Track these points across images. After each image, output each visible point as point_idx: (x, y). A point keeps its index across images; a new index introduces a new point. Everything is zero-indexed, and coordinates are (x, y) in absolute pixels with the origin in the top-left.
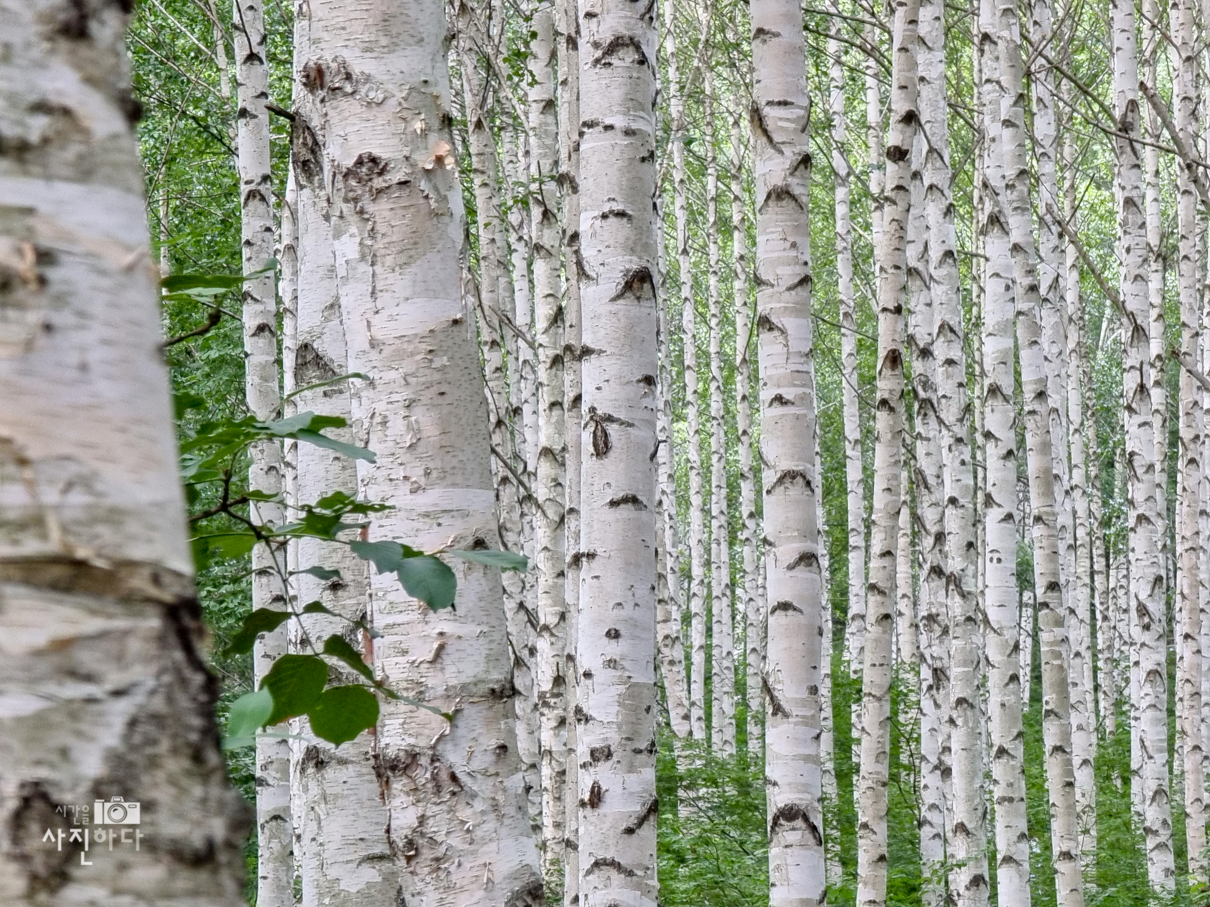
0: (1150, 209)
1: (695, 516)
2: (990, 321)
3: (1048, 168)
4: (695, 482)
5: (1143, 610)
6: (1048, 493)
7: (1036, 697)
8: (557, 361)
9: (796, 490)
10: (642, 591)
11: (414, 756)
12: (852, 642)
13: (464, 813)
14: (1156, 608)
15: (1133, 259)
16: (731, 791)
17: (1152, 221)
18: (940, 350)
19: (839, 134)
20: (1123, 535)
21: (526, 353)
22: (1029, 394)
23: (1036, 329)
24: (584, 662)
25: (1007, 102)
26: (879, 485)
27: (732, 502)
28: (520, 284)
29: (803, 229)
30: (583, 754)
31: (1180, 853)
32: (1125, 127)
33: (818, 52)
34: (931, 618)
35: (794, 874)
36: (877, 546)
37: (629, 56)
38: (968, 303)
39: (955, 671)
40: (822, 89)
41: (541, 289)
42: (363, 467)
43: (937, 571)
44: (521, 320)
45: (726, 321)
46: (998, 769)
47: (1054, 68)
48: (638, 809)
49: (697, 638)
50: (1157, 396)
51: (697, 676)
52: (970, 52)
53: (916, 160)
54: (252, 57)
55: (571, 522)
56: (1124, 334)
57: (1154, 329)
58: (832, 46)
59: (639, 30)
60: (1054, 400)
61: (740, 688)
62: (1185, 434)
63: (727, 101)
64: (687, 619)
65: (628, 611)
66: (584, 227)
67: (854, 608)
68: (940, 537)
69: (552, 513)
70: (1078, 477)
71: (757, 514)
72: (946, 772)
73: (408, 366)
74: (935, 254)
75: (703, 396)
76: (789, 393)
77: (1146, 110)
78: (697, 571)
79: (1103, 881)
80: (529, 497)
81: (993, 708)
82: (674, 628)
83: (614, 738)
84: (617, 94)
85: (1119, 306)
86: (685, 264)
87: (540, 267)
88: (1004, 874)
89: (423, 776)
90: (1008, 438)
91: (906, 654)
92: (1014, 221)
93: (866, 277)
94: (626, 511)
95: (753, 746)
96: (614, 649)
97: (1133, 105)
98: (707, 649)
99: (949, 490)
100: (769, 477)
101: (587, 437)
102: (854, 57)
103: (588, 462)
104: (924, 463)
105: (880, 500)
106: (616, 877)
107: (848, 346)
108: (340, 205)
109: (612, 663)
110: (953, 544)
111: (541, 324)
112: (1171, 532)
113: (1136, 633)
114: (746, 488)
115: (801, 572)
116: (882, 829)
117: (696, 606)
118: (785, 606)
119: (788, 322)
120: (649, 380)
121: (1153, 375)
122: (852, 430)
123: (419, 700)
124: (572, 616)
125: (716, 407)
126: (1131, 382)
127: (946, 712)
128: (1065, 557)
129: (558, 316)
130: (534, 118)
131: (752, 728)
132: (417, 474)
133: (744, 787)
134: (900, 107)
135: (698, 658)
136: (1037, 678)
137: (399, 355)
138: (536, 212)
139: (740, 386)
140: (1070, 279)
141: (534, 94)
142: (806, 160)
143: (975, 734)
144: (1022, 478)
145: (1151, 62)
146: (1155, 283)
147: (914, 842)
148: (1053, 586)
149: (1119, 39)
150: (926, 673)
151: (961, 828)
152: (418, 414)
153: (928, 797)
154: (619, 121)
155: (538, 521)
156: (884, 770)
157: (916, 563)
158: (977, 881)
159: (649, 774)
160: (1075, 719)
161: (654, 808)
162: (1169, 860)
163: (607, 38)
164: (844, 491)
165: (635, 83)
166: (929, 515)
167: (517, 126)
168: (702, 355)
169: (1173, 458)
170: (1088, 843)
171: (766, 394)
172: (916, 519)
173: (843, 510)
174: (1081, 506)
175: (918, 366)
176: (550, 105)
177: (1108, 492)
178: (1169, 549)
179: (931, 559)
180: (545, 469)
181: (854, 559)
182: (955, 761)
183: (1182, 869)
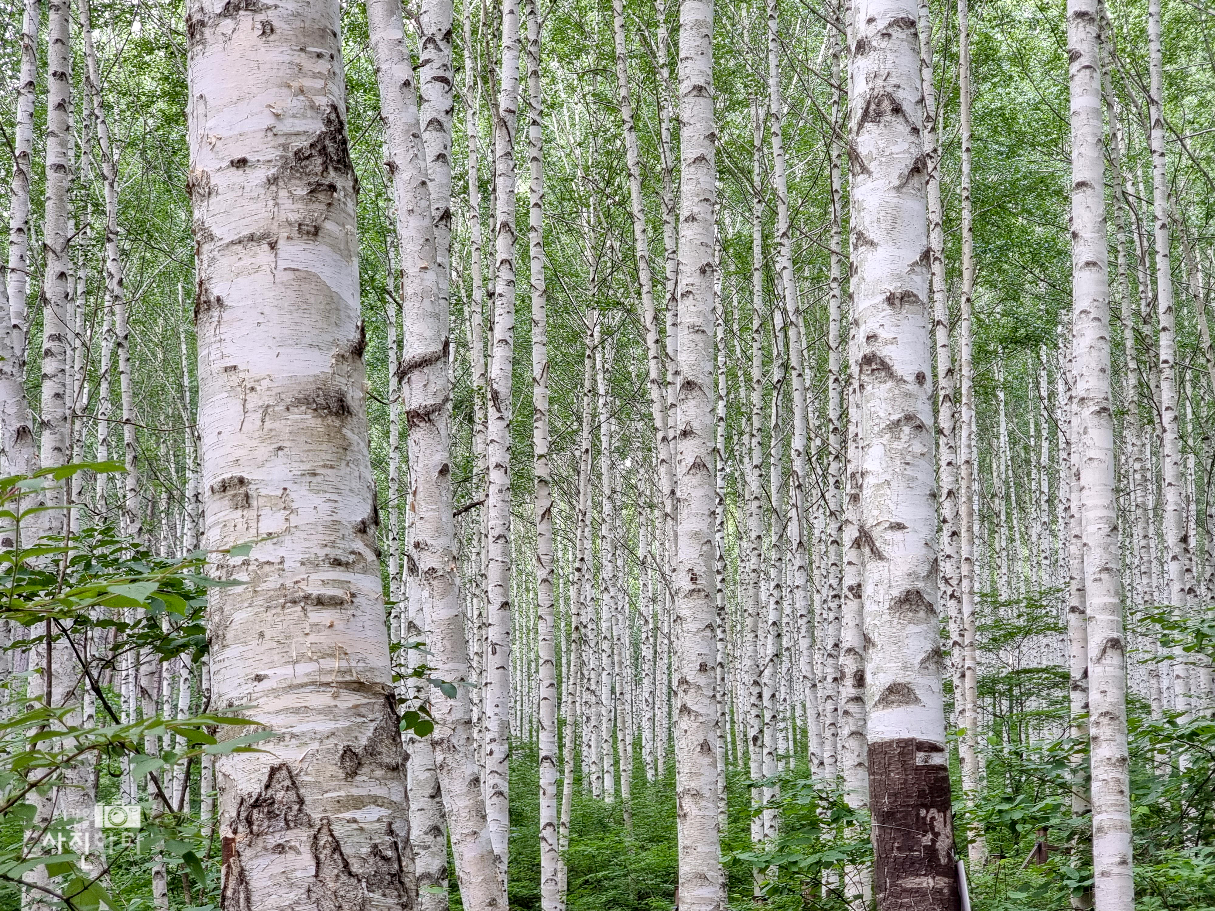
0: (650, 586)
1: (518, 672)
2: (604, 618)
3: (621, 574)
4: (518, 662)
5: (646, 701)
6: (620, 667)
7: (615, 725)
8: (480, 627)
9: (549, 665)
10: (505, 693)
11: (442, 740)
12: (563, 709)
13: (457, 757)
14: (650, 700)
15: (645, 601)
16: (528, 751)
17: (650, 590)
18: (590, 626)
19: (561, 563)
20: (641, 679)
21: (470, 625)
22: (615, 638)
23: (617, 620)
24: (488, 714)
25: (610, 555)
26: (572, 664)
27: (529, 668)
28: (469, 605)
29: (551, 591)
30: (487, 740)
31: (656, 770)
32: (643, 563)
33: (555, 540)
34: (586, 702)
35: (547, 775)
36: (571, 681)
37: (503, 540)
38: (597, 613)
39: (593, 718)
40: (556, 551)
41: (475, 607)
42: (429, 657)
43: (588, 689)
44: (469, 615)
45: (528, 617)
46: (605, 746)
47: (623, 546)
48: (503, 756)
49: (519, 708)
50: (651, 639)
51: (518, 718)
52: (599, 541)
53: (584, 572)
54: (394, 539)
55: (484, 674)
56: (642, 622)
57: (651, 621)
58: (559, 538)
59: (506, 533)
60: (622, 641)
61: (531, 722)
62: (659, 650)
63: (529, 553)
64: (516, 702)
65: (501, 699)
66: (490, 589)
67: (564, 699)
68: (589, 679)
69: (478, 671)
70: (628, 663)
71: (537, 672)
72: (590, 747)
73: (442, 628)
74: (588, 599)
75: (521, 638)
76: (547, 638)
77: (649, 558)
78: (519, 688)
79: (635, 778)
80: (471, 666)
81: (604, 728)
82: (512, 704)
83: (497, 736)
84: (499, 551)
85: (641, 614)
86: (516, 600)
87: (475, 600)
88: (606, 776)
89: (445, 746)
90: (609, 651)
91: (578, 712)
92: (611, 589)
93: (568, 605)
94: (501, 670)
95: (534, 738)
96: (497, 710)
97: (646, 557)
98: (521, 710)
99: (592, 666)
100: (541, 662)
101: (490, 649)
102: (565, 542)
103: (490, 656)
104: (584, 658)
105: (572, 668)
106: (497, 776)
107: (563, 624)
108: (423, 581)
109: (496, 714)
110: (593, 681)
111: (475, 617)
112: (654, 679)
113: (645, 707)
114: (533, 665)
115: (550, 689)
116: (572, 762)
117: (518, 698)
118: (545, 698)
119: (547, 617)
120: (508, 633)
121: (650, 634)
122: (564, 648)
123: (444, 724)
124: (484, 701)
125: (524, 641)
126: (644, 636)
127: (590, 729)
128: (625, 686)
129: (480, 614)
130: (474, 557)
131: (534, 733)
132: (444, 659)
133: (531, 750)
134: (579, 556)
135: (519, 713)
136: (616, 720)
137: (440, 625)
138: (474, 584)
139: (532, 635)
140: (627, 606)
141: (474, 550)
142: (553, 571)
143: (598, 736)
144: (613, 663)
145: (650, 545)
146: (651, 608)
147: (580, 766)
148: (622, 694)
149: (641, 538)
150: (584, 718)
151: (594, 762)
152: (445, 641)
153: (585, 754)
154: (500, 559)
155: (474, 673)
156: (573, 746)
157: (582, 686)
158: (598, 778)
159: (507, 746)
160: (627, 732)
161: (508, 756)
162: (653, 772)
163: (497, 535)
164: (561, 666)
165: (505, 548)
166: (586, 673)
167: (469, 559)
168: (521, 626)
169: (655, 657)
170: (630, 767)
171: (540, 638)
172: (582, 674)
173: (561, 671)
174: (629, 671)
175: (583, 631)
176: (478, 554)
177: (636, 667)
178: (654, 683)
179: (586, 686)
180: (476, 658)
181: (564, 686)
182: (592, 743)
183: (657, 775)
